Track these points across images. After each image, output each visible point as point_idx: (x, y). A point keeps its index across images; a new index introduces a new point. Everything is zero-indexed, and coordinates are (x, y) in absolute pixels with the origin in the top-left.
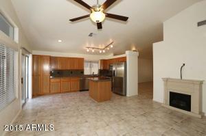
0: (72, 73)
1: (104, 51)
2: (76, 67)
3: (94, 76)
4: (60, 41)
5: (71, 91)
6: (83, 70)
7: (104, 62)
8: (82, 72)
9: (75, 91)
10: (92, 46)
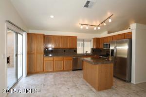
0: (65, 51)
1: (99, 28)
2: (69, 46)
3: (87, 55)
4: (52, 17)
5: (64, 70)
6: (76, 49)
7: (97, 41)
8: (75, 51)
9: (68, 71)
10: (86, 22)
